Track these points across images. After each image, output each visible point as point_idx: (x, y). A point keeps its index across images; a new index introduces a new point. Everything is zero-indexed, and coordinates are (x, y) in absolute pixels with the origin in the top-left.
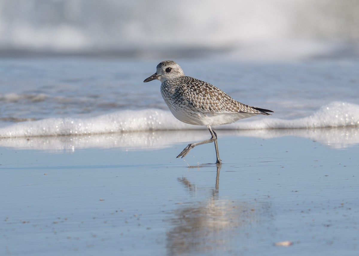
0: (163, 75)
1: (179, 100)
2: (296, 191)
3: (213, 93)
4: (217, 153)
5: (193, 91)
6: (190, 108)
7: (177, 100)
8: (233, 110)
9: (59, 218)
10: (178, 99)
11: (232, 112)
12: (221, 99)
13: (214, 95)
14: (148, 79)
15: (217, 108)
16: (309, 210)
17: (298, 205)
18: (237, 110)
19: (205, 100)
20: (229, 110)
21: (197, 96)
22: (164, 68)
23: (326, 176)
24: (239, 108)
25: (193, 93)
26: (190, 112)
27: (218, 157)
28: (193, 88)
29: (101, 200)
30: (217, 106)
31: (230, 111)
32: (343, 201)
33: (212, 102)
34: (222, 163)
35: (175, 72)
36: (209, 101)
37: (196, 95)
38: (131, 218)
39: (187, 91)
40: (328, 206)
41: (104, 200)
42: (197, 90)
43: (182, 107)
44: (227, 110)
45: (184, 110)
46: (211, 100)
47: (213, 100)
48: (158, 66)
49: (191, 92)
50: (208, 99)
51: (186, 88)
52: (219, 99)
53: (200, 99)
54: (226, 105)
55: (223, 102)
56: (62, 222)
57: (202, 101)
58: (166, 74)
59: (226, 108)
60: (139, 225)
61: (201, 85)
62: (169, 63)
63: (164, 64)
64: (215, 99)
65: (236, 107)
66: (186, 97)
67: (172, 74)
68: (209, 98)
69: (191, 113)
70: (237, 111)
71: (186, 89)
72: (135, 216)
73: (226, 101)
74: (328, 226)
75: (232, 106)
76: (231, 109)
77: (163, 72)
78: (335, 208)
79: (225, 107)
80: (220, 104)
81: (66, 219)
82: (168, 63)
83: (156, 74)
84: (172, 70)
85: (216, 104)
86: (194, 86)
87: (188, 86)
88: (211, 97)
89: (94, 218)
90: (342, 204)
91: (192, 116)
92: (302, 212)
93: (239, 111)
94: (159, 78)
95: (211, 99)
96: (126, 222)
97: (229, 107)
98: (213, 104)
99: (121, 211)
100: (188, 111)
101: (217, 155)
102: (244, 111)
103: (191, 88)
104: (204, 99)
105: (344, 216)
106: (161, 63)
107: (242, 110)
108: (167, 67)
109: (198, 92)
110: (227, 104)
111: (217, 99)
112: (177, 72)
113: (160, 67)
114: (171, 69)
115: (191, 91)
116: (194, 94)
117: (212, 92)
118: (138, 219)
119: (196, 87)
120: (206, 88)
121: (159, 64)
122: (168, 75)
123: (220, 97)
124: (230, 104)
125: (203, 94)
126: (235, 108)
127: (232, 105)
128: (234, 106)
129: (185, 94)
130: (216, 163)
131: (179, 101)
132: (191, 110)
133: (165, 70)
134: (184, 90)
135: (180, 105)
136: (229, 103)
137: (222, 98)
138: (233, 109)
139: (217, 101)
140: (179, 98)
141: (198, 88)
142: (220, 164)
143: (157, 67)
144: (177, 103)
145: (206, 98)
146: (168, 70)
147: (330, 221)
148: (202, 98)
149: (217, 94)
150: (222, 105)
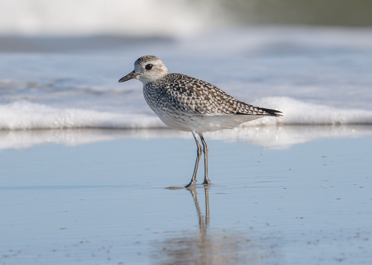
0: (142, 74)
1: (161, 101)
2: (302, 218)
3: (201, 92)
4: (206, 171)
5: (176, 90)
6: (173, 110)
7: (159, 103)
8: (228, 112)
9: (11, 251)
10: (159, 101)
11: (226, 114)
12: (212, 99)
13: (202, 94)
14: (124, 78)
15: (204, 109)
16: (318, 241)
17: (303, 234)
18: (233, 111)
19: (190, 100)
20: (222, 111)
21: (179, 96)
22: (144, 65)
23: (338, 199)
24: (236, 108)
25: (176, 92)
26: (174, 115)
27: (206, 175)
28: (177, 86)
29: (62, 229)
30: (204, 107)
31: (223, 113)
32: (359, 229)
33: (198, 102)
34: (210, 184)
35: (157, 69)
36: (194, 101)
37: (179, 94)
38: (99, 250)
39: (169, 90)
40: (341, 236)
41: (66, 228)
42: (181, 89)
43: (164, 110)
44: (220, 111)
45: (167, 113)
46: (197, 100)
47: (200, 99)
48: (136, 62)
49: (174, 92)
50: (193, 98)
51: (169, 87)
52: (207, 99)
53: (184, 99)
54: (218, 105)
55: (214, 103)
56: (15, 255)
57: (185, 101)
58: (146, 72)
59: (217, 109)
60: (109, 259)
61: (187, 83)
62: (150, 58)
63: (143, 60)
64: (203, 98)
65: (232, 107)
66: (168, 98)
67: (154, 72)
68: (196, 97)
69: (175, 117)
70: (233, 113)
71: (168, 89)
72: (104, 248)
73: (219, 100)
74: (340, 260)
75: (227, 107)
76: (224, 110)
77: (142, 69)
78: (349, 238)
79: (215, 108)
80: (208, 104)
81: (20, 252)
82: (148, 58)
83: (134, 72)
84: (153, 68)
85: (204, 104)
86: (178, 84)
87: (172, 85)
88: (197, 96)
89: (54, 251)
90: (358, 234)
91: (176, 120)
92: (309, 243)
93: (235, 112)
94: (138, 77)
95: (198, 98)
96: (93, 256)
97: (221, 108)
98: (199, 105)
99: (87, 242)
100: (171, 115)
101: (205, 174)
102: (243, 112)
103: (174, 87)
104: (188, 99)
105: (360, 248)
106: (139, 59)
107: (240, 111)
108: (148, 63)
109: (182, 92)
110: (220, 104)
111: (205, 99)
112: (160, 70)
113: (139, 63)
114: (152, 65)
115: (174, 90)
116: (177, 94)
117: (199, 90)
118: (108, 252)
119: (180, 85)
120: (192, 86)
121: (137, 60)
122: (149, 74)
123: (210, 96)
124: (223, 105)
125: (188, 93)
126: (230, 109)
127: (226, 105)
128: (229, 107)
129: (167, 95)
130: (204, 183)
131: (161, 103)
132: (175, 113)
133: (144, 67)
134: (166, 90)
135: (162, 107)
136: (223, 103)
137: (214, 98)
138: (227, 110)
139: (205, 102)
140: (161, 100)
141: (183, 87)
142: (209, 185)
143: (135, 64)
144: (159, 106)
145: (191, 98)
146: (149, 67)
147: (343, 254)
148: (186, 98)
149: (207, 93)
150: (211, 106)
